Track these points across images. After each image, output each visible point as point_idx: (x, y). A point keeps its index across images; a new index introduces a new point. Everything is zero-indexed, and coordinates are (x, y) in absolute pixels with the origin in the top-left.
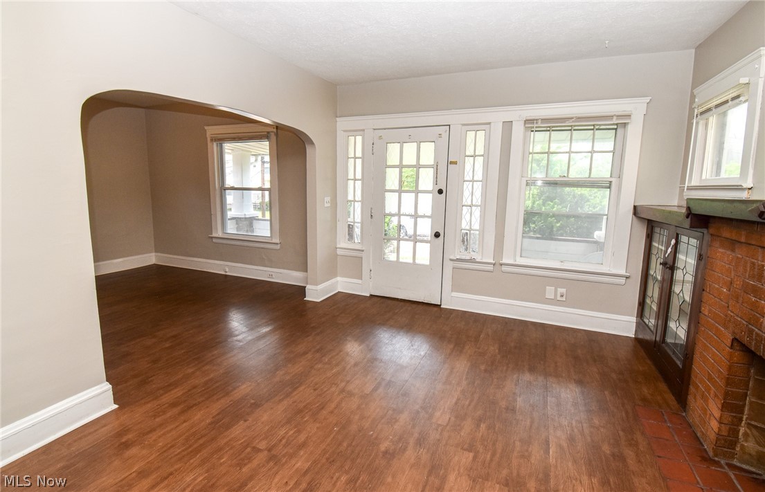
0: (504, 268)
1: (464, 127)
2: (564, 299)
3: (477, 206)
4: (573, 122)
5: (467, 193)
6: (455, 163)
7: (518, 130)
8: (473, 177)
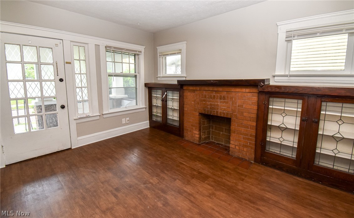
0: (105, 116)
1: (72, 43)
2: (129, 122)
3: (85, 87)
4: (125, 50)
5: (78, 81)
6: (70, 63)
7: (103, 50)
8: (80, 71)
